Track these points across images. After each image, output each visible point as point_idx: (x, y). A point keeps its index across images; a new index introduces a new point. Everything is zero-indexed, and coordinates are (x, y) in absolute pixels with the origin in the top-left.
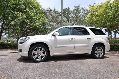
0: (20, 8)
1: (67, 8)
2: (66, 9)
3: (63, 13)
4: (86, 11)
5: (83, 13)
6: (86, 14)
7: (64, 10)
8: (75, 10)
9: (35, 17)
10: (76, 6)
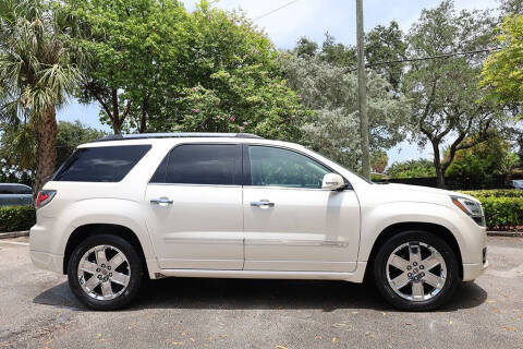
0: (196, 67)
1: (387, 26)
2: (380, 28)
3: (368, 51)
4: (485, 27)
5: (469, 38)
6: (484, 40)
7: (373, 37)
8: (426, 28)
9: (254, 98)
10: (429, 9)
